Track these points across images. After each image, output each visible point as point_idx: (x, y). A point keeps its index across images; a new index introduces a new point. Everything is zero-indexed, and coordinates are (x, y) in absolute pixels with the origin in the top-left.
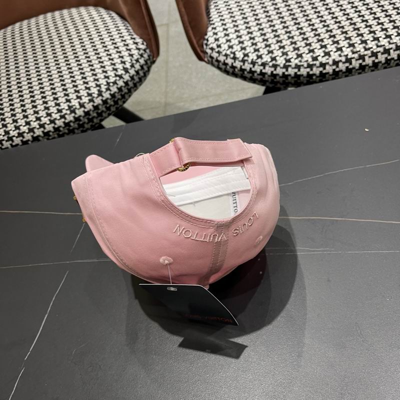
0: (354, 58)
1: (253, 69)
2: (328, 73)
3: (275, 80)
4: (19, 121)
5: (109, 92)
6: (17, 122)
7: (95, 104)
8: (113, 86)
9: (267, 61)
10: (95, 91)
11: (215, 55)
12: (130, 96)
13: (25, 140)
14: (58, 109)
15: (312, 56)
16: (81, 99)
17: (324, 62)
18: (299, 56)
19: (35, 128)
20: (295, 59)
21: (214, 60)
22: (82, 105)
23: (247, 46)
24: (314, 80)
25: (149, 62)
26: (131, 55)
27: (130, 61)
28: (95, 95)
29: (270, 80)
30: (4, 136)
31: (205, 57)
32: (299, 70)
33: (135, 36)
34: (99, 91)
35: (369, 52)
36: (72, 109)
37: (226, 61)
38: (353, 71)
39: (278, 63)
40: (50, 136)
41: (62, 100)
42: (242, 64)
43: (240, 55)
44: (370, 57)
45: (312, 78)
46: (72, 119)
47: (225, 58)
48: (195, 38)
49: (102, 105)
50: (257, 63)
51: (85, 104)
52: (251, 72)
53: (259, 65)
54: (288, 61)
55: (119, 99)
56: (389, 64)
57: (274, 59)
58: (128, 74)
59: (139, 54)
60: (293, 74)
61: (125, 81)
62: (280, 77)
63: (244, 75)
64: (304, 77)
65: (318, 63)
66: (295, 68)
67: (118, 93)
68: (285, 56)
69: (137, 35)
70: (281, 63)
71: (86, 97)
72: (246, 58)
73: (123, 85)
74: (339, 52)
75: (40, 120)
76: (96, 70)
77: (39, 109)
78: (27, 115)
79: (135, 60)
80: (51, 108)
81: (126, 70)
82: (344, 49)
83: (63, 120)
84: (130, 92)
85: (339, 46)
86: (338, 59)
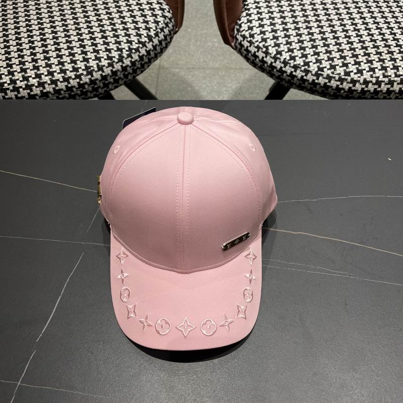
0: (384, 81)
1: (284, 69)
2: (357, 90)
4: (28, 71)
5: (130, 59)
6: (26, 72)
7: (114, 70)
8: (135, 53)
9: (299, 64)
10: (115, 54)
11: (246, 44)
12: (149, 66)
13: (32, 93)
14: (73, 67)
15: (344, 70)
16: (100, 61)
17: (355, 79)
18: (333, 67)
19: (46, 82)
20: (328, 69)
21: (243, 49)
22: (100, 68)
23: (282, 43)
24: (341, 94)
25: (172, 32)
26: (157, 22)
27: (154, 29)
28: (116, 60)
29: (298, 83)
30: (9, 84)
31: (232, 42)
32: (330, 82)
34: (120, 55)
35: (398, 79)
36: (89, 70)
37: (257, 54)
38: (380, 93)
39: (310, 69)
40: (61, 94)
41: (79, 57)
42: (273, 60)
43: (273, 51)
44: (398, 84)
45: (340, 92)
46: (88, 80)
47: (256, 50)
48: (228, 21)
49: (121, 72)
50: (290, 64)
51: (104, 68)
52: (281, 71)
53: (290, 66)
54: (321, 69)
55: (138, 68)
57: (307, 64)
58: (151, 43)
59: (164, 22)
60: (322, 83)
61: (148, 49)
62: (309, 83)
63: (272, 72)
64: (333, 89)
65: (349, 79)
66: (326, 78)
67: (139, 62)
68: (318, 64)
70: (314, 70)
71: (105, 59)
72: (279, 56)
73: (145, 54)
74: (371, 73)
75: (53, 76)
76: (119, 31)
77: (52, 62)
78: (38, 66)
79: (160, 29)
80: (66, 64)
81: (150, 38)
82: (376, 70)
83: (78, 80)
84: (150, 61)
85: (372, 66)
86: (369, 79)
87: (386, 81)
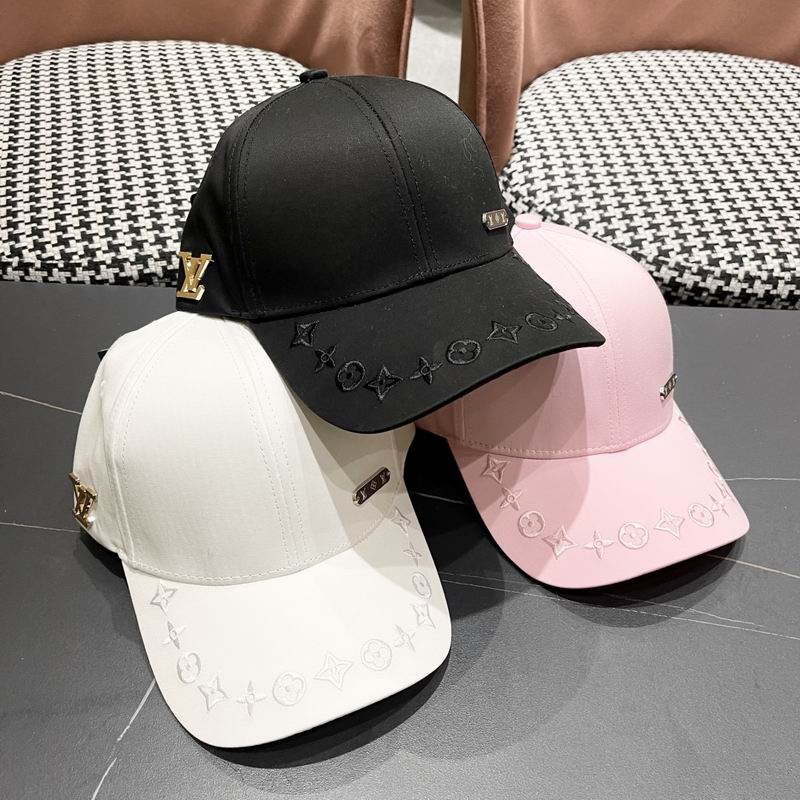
0: (783, 278)
2: (732, 293)
4: (119, 234)
6: (115, 237)
13: (123, 275)
15: (709, 256)
17: (728, 272)
18: (686, 250)
19: (151, 256)
20: (678, 253)
23: (589, 207)
24: (702, 299)
30: (81, 257)
32: (681, 276)
38: (776, 300)
39: (644, 252)
43: (572, 219)
45: (700, 295)
54: (666, 253)
57: (637, 243)
64: (686, 290)
65: (717, 271)
66: (675, 269)
68: (659, 244)
70: (650, 254)
74: (759, 262)
75: (164, 245)
77: (165, 222)
78: (138, 228)
82: (767, 258)
85: (759, 251)
86: (754, 273)
87: (786, 278)
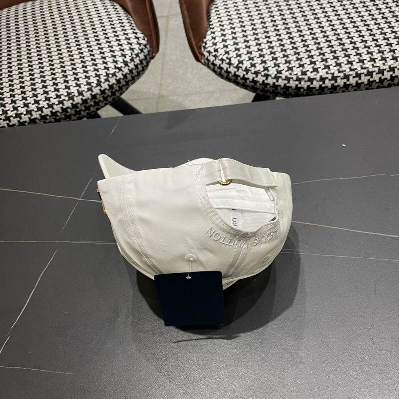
0: (339, 77)
1: (246, 76)
2: (315, 88)
3: (266, 89)
4: (18, 102)
5: (107, 83)
6: (16, 103)
7: (93, 94)
8: (112, 77)
9: (260, 70)
10: (94, 80)
11: (212, 58)
12: (127, 88)
13: (22, 121)
14: (56, 95)
15: (301, 70)
16: (80, 87)
17: (312, 77)
18: (290, 69)
19: (33, 110)
20: (286, 71)
21: (210, 63)
22: (80, 93)
23: (243, 54)
24: (302, 93)
25: (148, 57)
26: (132, 50)
27: (130, 55)
28: (94, 85)
29: (261, 88)
31: (202, 59)
32: (289, 82)
33: (137, 31)
34: (98, 81)
35: (353, 73)
36: (71, 96)
37: (222, 66)
38: (338, 88)
39: (270, 73)
40: (47, 119)
41: (61, 86)
42: (236, 70)
43: (235, 61)
44: (354, 77)
45: (300, 91)
46: (70, 105)
47: (221, 62)
48: (194, 40)
49: (100, 95)
50: (251, 71)
51: (84, 93)
52: (244, 78)
53: (252, 73)
54: (280, 72)
55: (116, 90)
56: (370, 86)
57: (266, 69)
58: (127, 68)
59: (139, 49)
60: (282, 85)
61: (124, 73)
62: (271, 87)
63: (237, 81)
64: (293, 89)
65: (306, 78)
66: (285, 80)
67: (116, 85)
68: (277, 68)
69: (139, 30)
70: (273, 73)
71: (85, 85)
72: (240, 65)
73: (122, 77)
74: (326, 70)
75: (39, 104)
76: (97, 60)
77: (38, 92)
78: (26, 97)
79: (135, 55)
80: (50, 93)
81: (126, 63)
82: (331, 67)
83: (61, 105)
84: (127, 84)
85: (327, 64)
86: (325, 76)
87: (341, 76)
